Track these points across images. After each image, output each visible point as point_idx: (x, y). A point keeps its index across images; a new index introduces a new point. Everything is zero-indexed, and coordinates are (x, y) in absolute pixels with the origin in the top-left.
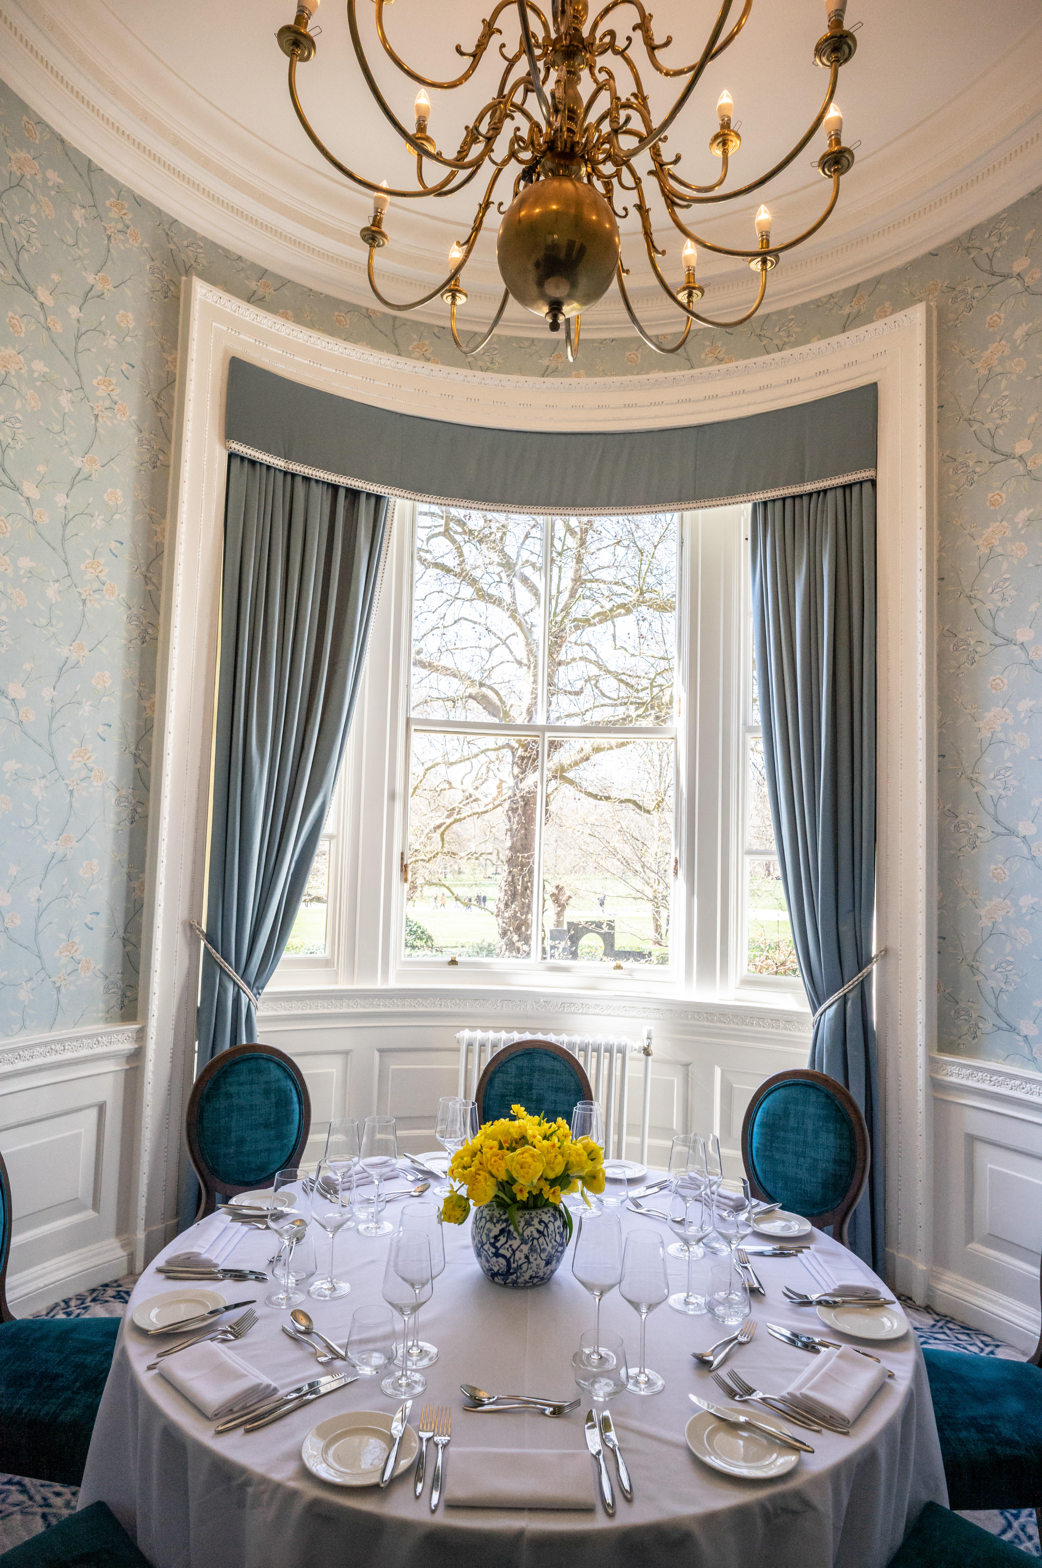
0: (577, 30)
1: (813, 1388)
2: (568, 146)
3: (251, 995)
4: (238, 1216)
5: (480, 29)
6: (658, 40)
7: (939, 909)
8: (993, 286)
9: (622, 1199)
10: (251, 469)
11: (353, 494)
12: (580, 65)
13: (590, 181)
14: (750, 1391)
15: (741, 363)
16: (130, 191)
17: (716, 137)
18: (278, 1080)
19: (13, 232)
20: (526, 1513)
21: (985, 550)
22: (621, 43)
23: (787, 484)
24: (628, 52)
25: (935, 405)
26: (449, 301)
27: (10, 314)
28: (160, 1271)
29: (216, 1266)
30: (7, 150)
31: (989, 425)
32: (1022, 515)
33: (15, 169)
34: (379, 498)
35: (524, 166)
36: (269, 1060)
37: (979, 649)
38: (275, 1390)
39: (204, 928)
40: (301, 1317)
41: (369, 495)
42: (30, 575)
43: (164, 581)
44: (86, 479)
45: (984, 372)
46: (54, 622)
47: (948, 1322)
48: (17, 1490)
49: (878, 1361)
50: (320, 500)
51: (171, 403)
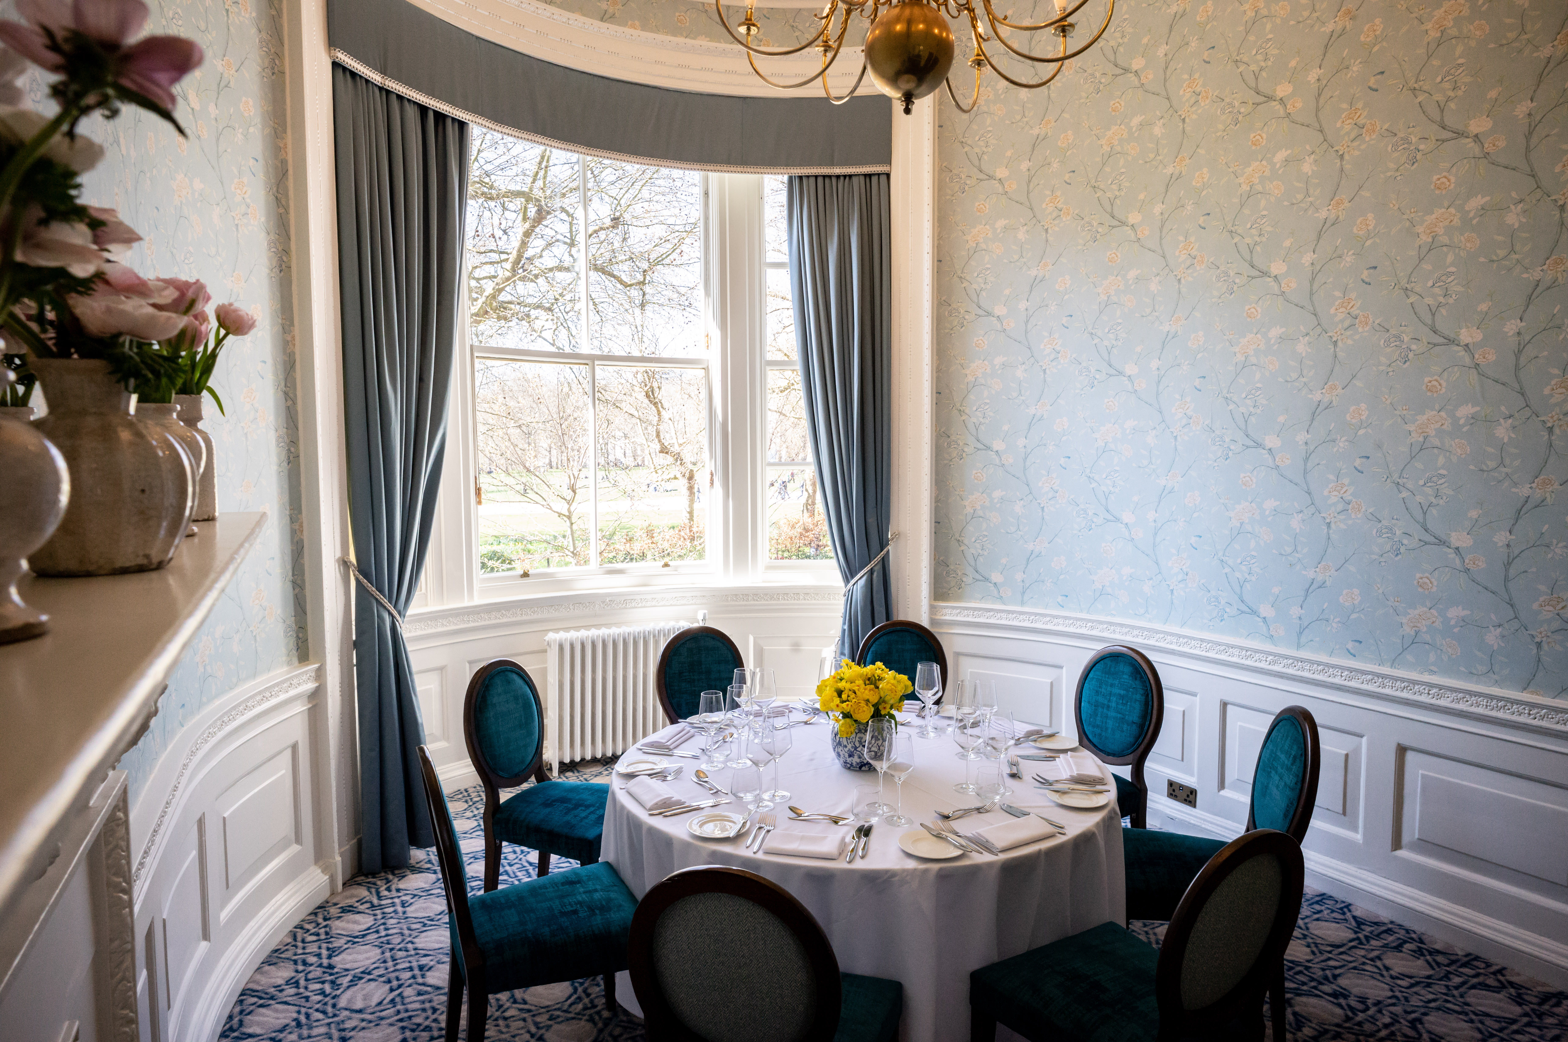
3: (400, 618)
7: (936, 502)
21: (973, 244)
25: (937, 124)
31: (977, 150)
32: (1000, 223)
34: (463, 124)
37: (967, 317)
41: (453, 121)
42: (201, 198)
43: (292, 204)
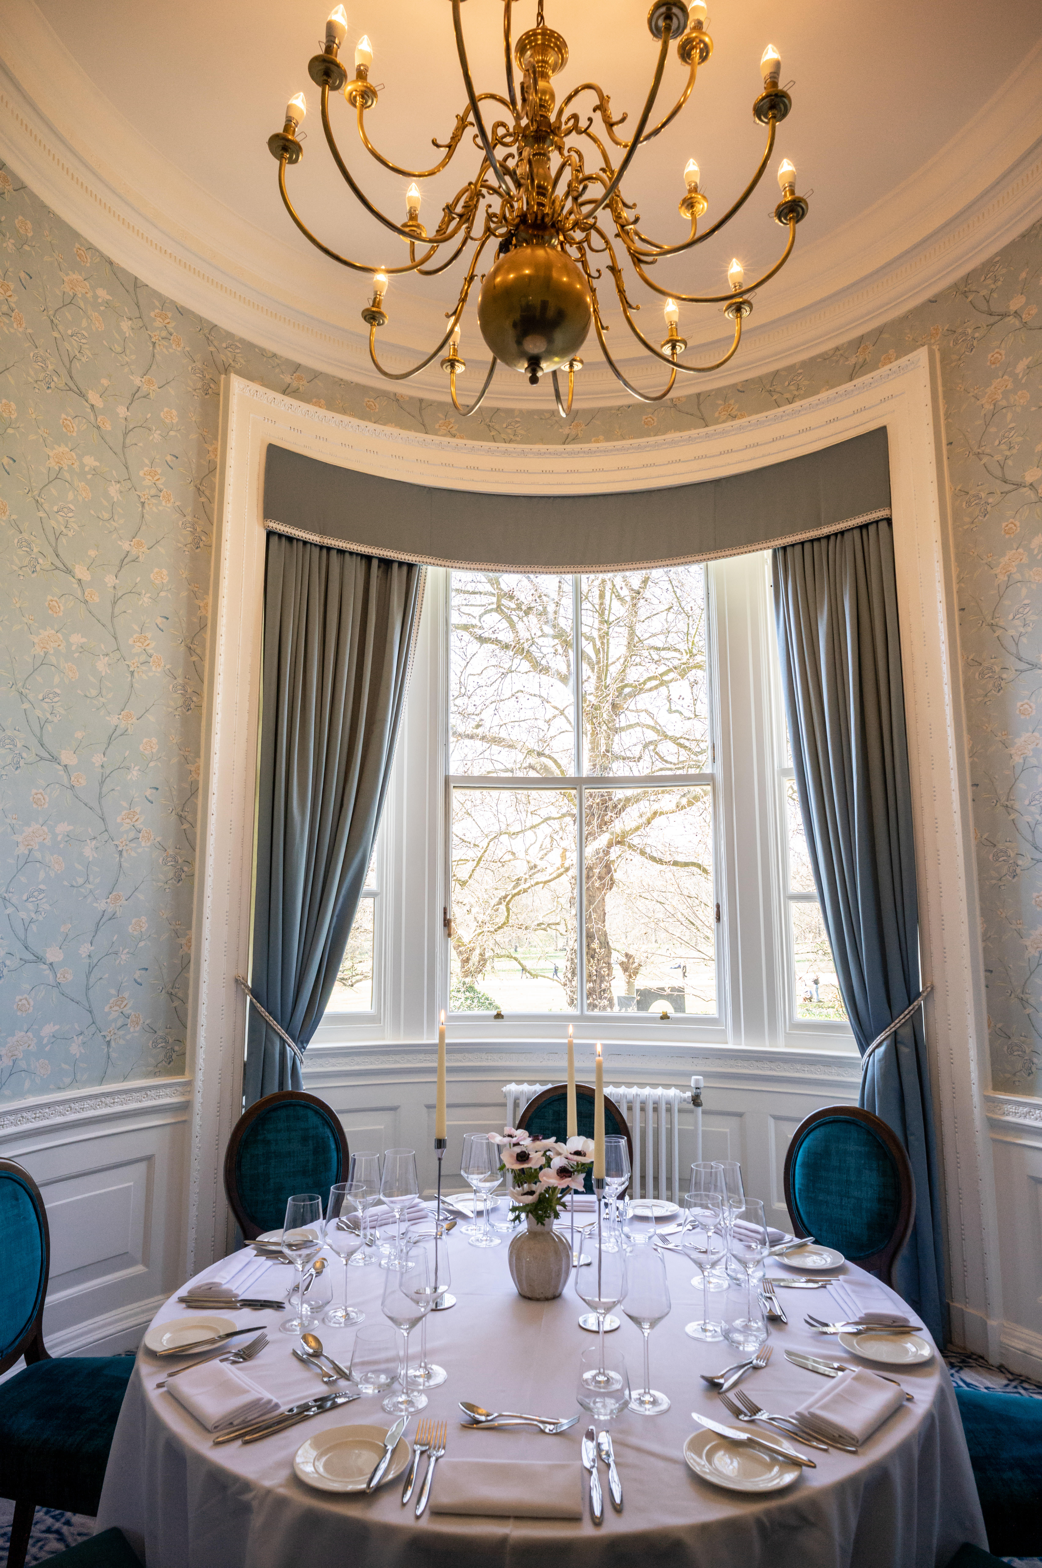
0: (546, 118)
1: (823, 1407)
2: (539, 217)
3: (296, 1048)
4: (265, 1252)
5: (454, 123)
6: (615, 118)
7: (984, 941)
8: (992, 325)
9: (650, 1235)
10: (288, 545)
11: (386, 563)
12: (548, 147)
13: (562, 248)
14: (756, 1410)
15: (754, 418)
16: (173, 302)
17: (684, 201)
18: (316, 1128)
19: (66, 344)
20: (511, 1521)
21: (1003, 578)
22: (583, 124)
23: (805, 528)
24: (590, 130)
25: (944, 442)
26: (449, 370)
27: (63, 416)
28: (182, 1300)
29: (236, 1296)
30: (61, 274)
31: (998, 457)
32: (1037, 541)
33: (67, 289)
34: (411, 566)
35: (500, 239)
36: (306, 1107)
37: (1003, 676)
38: (277, 1406)
39: (250, 984)
40: (310, 1339)
41: (401, 564)
42: (81, 650)
43: (208, 652)
44: (134, 561)
45: (989, 407)
46: (104, 692)
47: (1022, 1381)
48: (55, 1539)
49: (899, 1385)
50: (354, 571)
51: (213, 490)
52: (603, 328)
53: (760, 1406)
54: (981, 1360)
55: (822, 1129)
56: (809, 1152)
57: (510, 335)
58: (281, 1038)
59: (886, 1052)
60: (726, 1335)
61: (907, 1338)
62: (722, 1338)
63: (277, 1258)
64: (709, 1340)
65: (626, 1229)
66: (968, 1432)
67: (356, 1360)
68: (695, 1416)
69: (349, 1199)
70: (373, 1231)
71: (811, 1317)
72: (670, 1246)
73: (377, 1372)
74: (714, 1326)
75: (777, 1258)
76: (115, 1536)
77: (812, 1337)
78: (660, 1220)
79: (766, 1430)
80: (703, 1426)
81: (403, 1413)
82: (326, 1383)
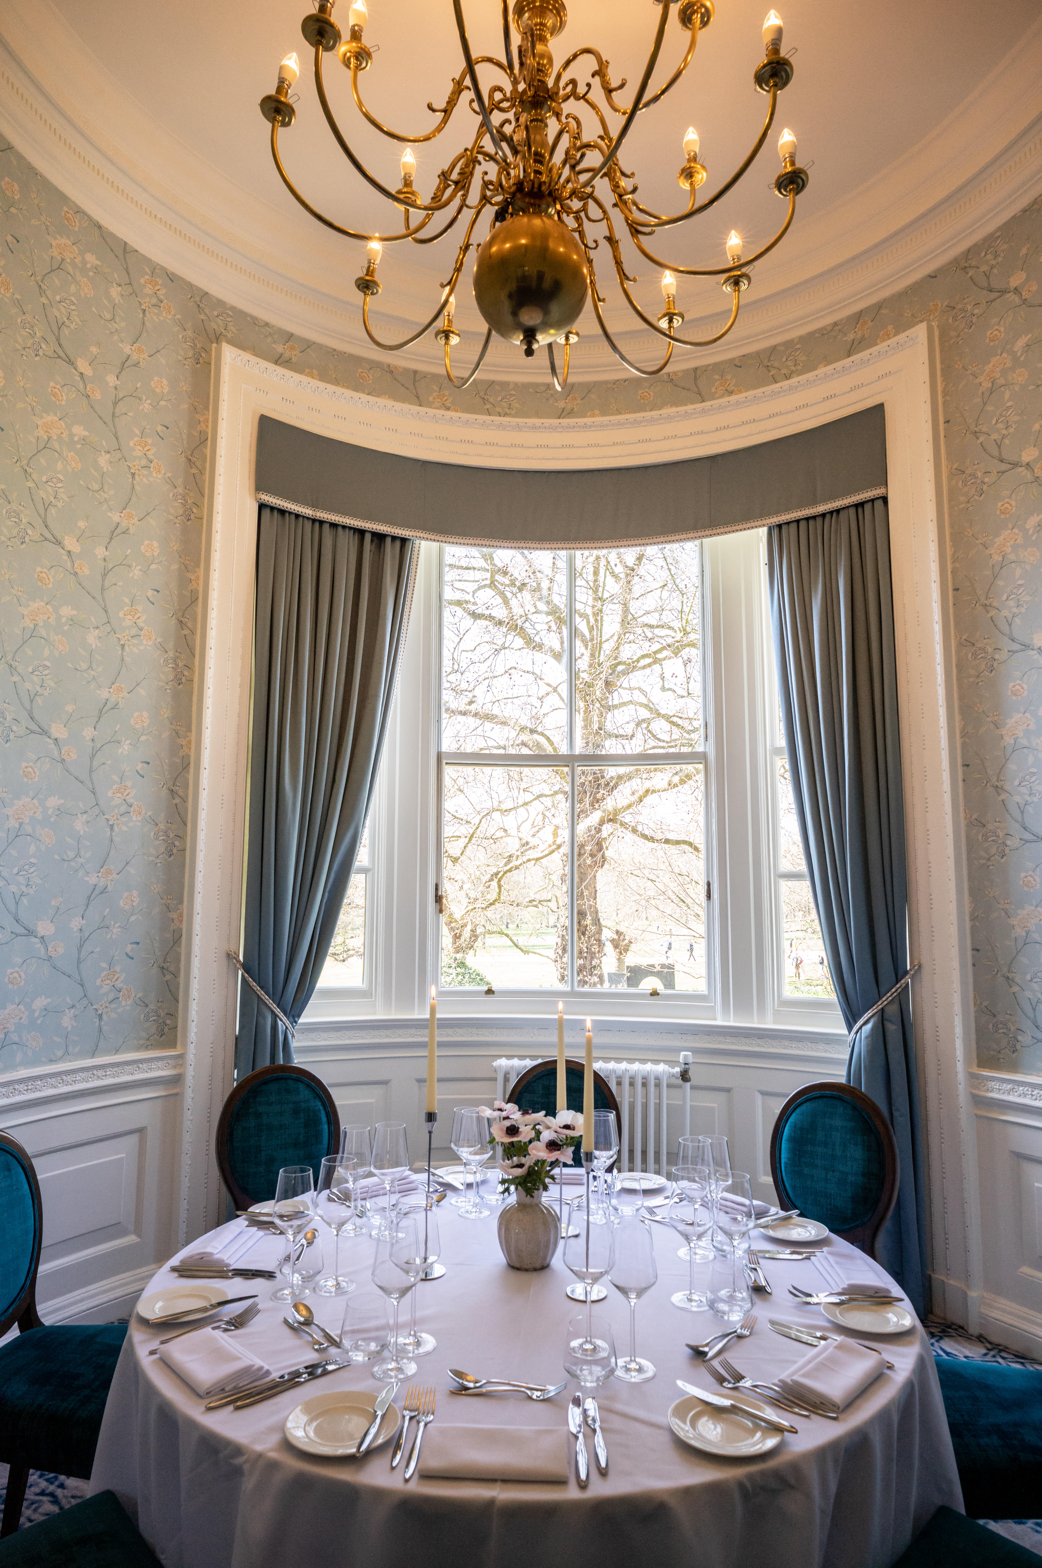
0: (543, 83)
1: (806, 1375)
2: (536, 186)
3: (287, 1023)
4: (256, 1222)
5: (450, 87)
6: (614, 84)
7: (971, 920)
8: (992, 301)
9: (637, 1207)
10: (280, 518)
12: (546, 113)
13: (559, 217)
14: (739, 1378)
15: (751, 393)
16: (163, 269)
17: (683, 170)
18: (308, 1101)
19: (54, 310)
20: (499, 1483)
21: (997, 558)
22: (581, 89)
23: (800, 507)
24: (588, 96)
25: (941, 420)
26: (443, 341)
27: (52, 384)
28: (174, 1269)
29: (228, 1265)
30: (49, 238)
31: (995, 436)
32: (1033, 522)
33: (55, 254)
34: (404, 541)
35: (497, 208)
36: (297, 1080)
37: (996, 657)
38: (268, 1373)
39: (241, 958)
40: (301, 1308)
41: (394, 538)
42: (71, 623)
43: (199, 626)
44: (124, 533)
45: (987, 385)
46: (95, 665)
47: (1000, 1351)
48: (49, 1501)
49: (880, 1353)
50: (347, 545)
51: (204, 461)
52: (600, 300)
53: (743, 1374)
54: (961, 1330)
55: (808, 1104)
56: (795, 1127)
57: (506, 306)
58: (272, 1012)
59: (873, 1029)
60: (712, 1305)
61: (888, 1308)
62: (707, 1308)
63: (268, 1229)
64: (694, 1309)
65: (614, 1202)
66: (946, 1399)
67: (346, 1329)
68: (680, 1383)
69: (340, 1172)
70: (363, 1202)
71: (794, 1288)
72: (657, 1218)
73: (368, 1340)
74: (699, 1296)
75: (762, 1230)
76: (108, 1498)
77: (795, 1307)
78: (647, 1192)
79: (748, 1396)
80: (688, 1393)
81: (393, 1380)
82: (317, 1350)
